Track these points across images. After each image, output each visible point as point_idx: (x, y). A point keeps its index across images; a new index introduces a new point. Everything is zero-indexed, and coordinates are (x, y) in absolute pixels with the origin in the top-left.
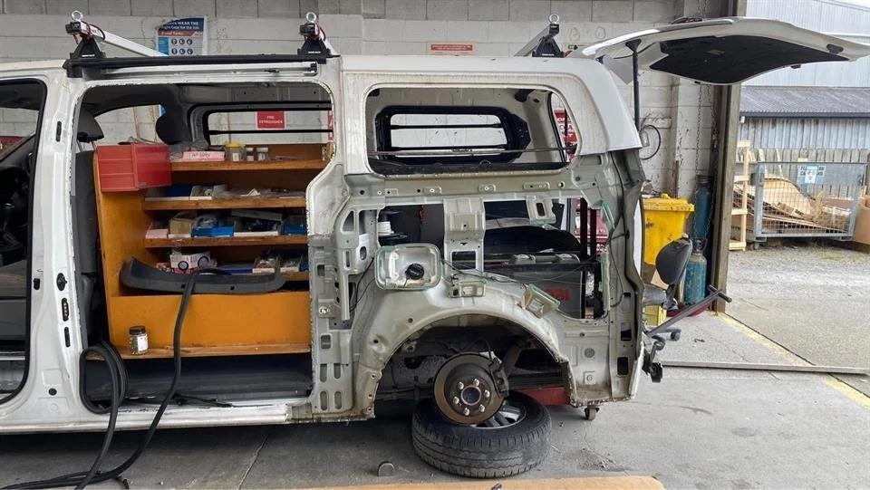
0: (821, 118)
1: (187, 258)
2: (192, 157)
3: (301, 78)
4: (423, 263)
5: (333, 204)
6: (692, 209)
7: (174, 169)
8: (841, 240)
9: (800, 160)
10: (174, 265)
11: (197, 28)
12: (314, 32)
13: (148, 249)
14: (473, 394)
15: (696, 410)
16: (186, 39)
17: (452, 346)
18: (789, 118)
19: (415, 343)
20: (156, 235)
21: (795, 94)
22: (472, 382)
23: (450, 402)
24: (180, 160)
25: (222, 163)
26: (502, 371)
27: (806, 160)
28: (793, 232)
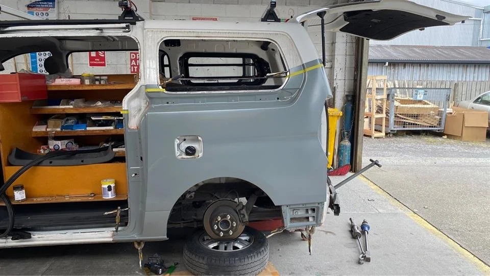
0: (430, 63)
1: (59, 143)
2: (61, 82)
3: (120, 33)
4: (195, 145)
5: (140, 110)
6: (341, 114)
7: (49, 89)
8: (437, 131)
9: (418, 87)
10: (51, 147)
11: (52, 6)
12: (127, 5)
13: (33, 137)
14: (225, 223)
15: (327, 232)
16: (44, 13)
17: (216, 195)
18: (413, 63)
19: (194, 193)
20: (39, 129)
21: (417, 50)
22: (225, 216)
23: (212, 228)
24: (53, 84)
25: (78, 86)
26: (244, 210)
27: (421, 87)
28: (411, 127)
